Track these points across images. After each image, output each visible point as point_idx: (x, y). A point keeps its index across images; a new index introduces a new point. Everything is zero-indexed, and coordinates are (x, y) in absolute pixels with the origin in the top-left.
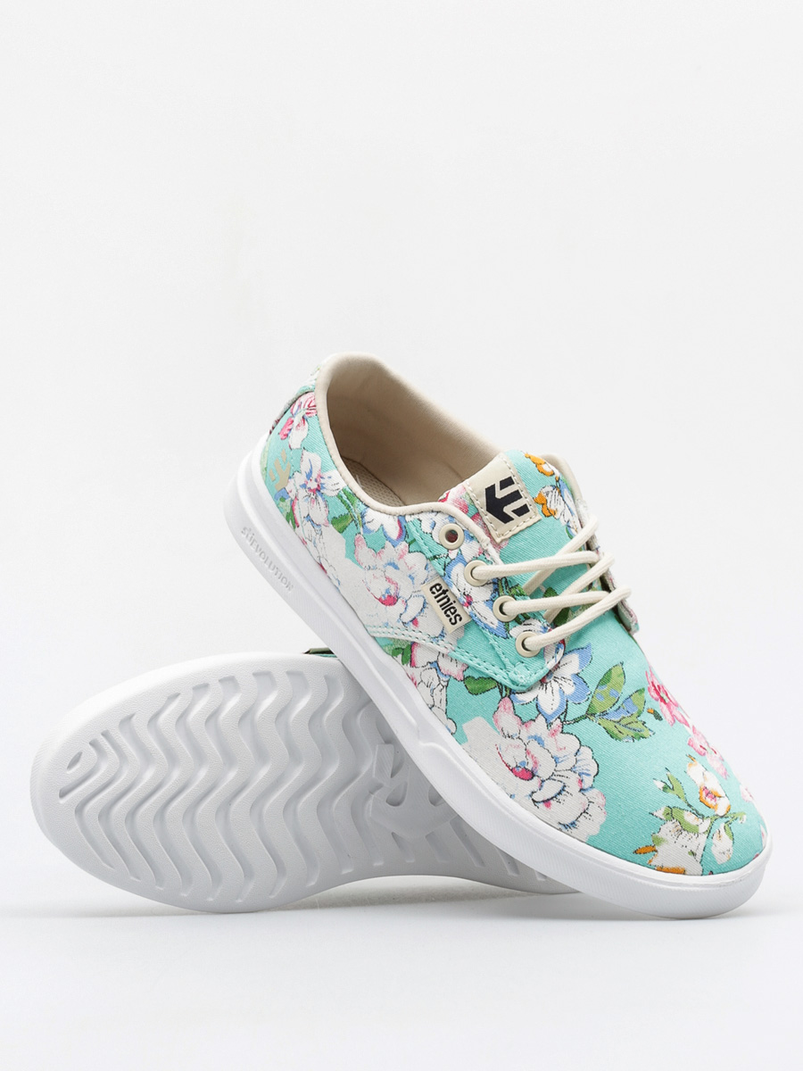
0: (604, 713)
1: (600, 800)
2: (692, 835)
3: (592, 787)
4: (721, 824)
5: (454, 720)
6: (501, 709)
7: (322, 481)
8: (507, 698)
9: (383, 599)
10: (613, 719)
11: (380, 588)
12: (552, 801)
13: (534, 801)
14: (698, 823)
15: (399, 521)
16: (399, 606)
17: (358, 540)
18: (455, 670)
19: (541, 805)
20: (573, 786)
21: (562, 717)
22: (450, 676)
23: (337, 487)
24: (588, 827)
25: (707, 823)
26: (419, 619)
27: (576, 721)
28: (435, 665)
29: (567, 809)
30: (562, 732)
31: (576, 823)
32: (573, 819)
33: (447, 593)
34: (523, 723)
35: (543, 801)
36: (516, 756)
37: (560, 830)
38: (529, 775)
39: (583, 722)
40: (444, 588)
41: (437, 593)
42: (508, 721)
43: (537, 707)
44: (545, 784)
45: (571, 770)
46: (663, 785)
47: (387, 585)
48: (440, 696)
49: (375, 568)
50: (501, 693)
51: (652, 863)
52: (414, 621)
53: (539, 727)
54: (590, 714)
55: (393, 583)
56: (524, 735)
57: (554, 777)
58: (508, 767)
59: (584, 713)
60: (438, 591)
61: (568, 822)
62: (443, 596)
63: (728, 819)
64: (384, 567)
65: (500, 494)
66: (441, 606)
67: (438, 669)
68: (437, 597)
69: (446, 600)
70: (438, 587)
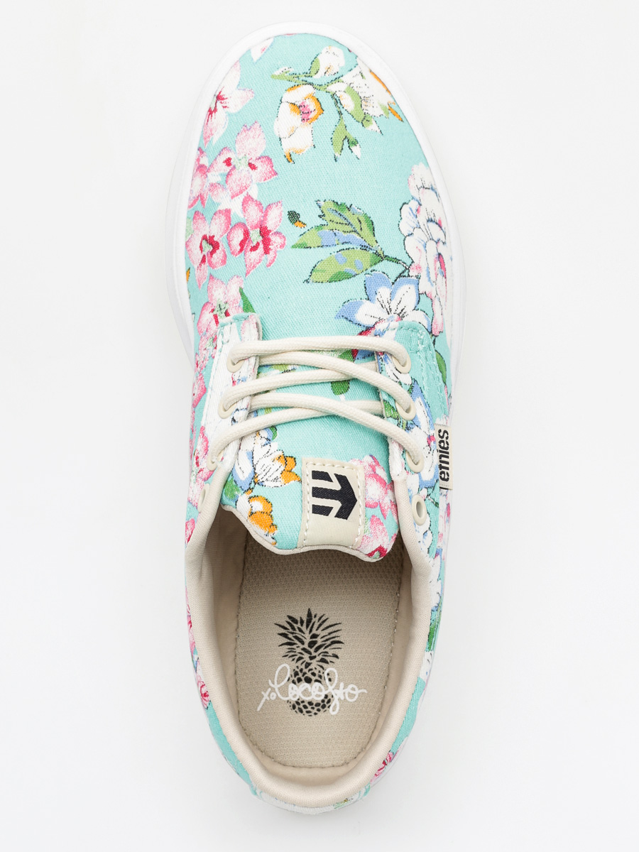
0: (364, 248)
2: (355, 88)
3: (413, 198)
4: (316, 79)
10: (358, 237)
14: (342, 93)
20: (423, 214)
21: (406, 274)
25: (332, 88)
27: (397, 261)
30: (413, 262)
34: (432, 300)
39: (392, 254)
41: (446, 471)
43: (419, 301)
45: (420, 227)
46: (353, 148)
53: (424, 284)
54: (380, 257)
57: (430, 237)
59: (385, 262)
60: (444, 473)
62: (443, 465)
63: (304, 78)
65: (336, 505)
66: (448, 457)
68: (448, 469)
69: (443, 459)
70: (443, 476)
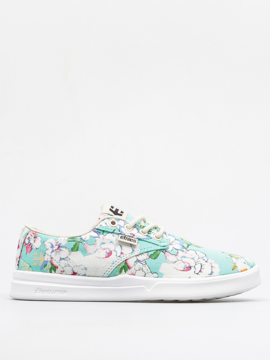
1: (212, 261)
3: (208, 259)
5: (155, 272)
6: (167, 256)
7: (59, 243)
8: (166, 252)
9: (107, 256)
11: (103, 254)
12: (201, 270)
13: (197, 274)
15: (94, 231)
16: (114, 253)
17: (85, 247)
18: (145, 256)
19: (200, 273)
20: (203, 262)
21: (184, 247)
22: (145, 260)
23: (65, 240)
24: (216, 270)
26: (123, 252)
28: (138, 261)
29: (207, 270)
30: (188, 251)
31: (212, 271)
32: (211, 271)
33: (126, 237)
34: (176, 255)
35: (199, 272)
36: (182, 266)
37: (210, 276)
38: (190, 268)
40: (124, 236)
41: (124, 238)
42: (171, 258)
43: (175, 249)
44: (195, 267)
45: (199, 258)
47: (105, 251)
48: (145, 268)
49: (97, 250)
50: (163, 252)
51: (238, 271)
52: (122, 253)
53: (181, 254)
55: (106, 249)
56: (179, 258)
57: (196, 264)
58: (182, 271)
60: (123, 237)
61: (210, 273)
62: (125, 238)
64: (100, 246)
65: (114, 210)
66: (128, 240)
67: (139, 261)
68: (124, 239)
69: (127, 239)
70: (122, 237)
